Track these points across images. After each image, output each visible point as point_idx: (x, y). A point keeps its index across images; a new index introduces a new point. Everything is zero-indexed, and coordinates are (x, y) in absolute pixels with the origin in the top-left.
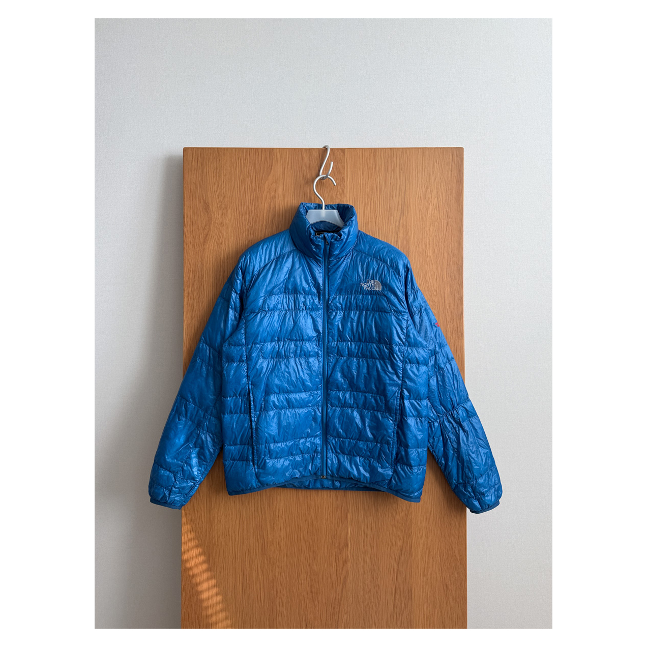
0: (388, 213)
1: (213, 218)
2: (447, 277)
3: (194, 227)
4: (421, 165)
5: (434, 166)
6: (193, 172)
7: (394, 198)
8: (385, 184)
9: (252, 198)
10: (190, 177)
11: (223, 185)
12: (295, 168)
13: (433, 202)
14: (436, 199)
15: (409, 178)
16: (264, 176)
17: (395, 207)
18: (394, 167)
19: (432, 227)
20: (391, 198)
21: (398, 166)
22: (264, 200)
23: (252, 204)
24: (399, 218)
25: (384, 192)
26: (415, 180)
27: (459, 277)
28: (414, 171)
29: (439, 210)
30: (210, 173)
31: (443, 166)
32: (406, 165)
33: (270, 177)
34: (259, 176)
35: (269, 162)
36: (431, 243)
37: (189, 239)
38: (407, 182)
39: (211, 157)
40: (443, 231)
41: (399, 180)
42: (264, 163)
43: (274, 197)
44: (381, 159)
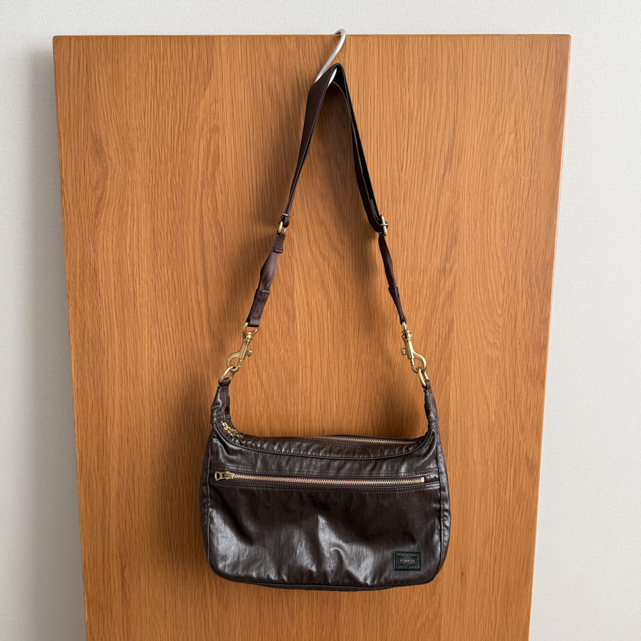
0: (422, 162)
1: (110, 168)
2: (524, 282)
3: (78, 185)
4: (488, 69)
5: (512, 71)
6: (72, 84)
7: (434, 133)
8: (420, 105)
9: (177, 131)
10: (67, 93)
11: (126, 107)
12: (254, 73)
13: (506, 142)
14: (513, 135)
15: (465, 95)
16: (197, 89)
17: (435, 149)
18: (437, 72)
19: (501, 189)
20: (430, 134)
21: (445, 71)
22: (198, 135)
23: (178, 143)
24: (442, 172)
25: (417, 120)
26: (476, 98)
27: (545, 282)
28: (474, 81)
29: (517, 158)
30: (102, 84)
31: (528, 72)
32: (460, 70)
33: (208, 91)
34: (188, 90)
35: (206, 62)
36: (498, 219)
37: (71, 206)
38: (461, 102)
39: (103, 55)
40: (522, 198)
41: (445, 99)
42: (198, 65)
43: (215, 130)
44: (414, 56)
